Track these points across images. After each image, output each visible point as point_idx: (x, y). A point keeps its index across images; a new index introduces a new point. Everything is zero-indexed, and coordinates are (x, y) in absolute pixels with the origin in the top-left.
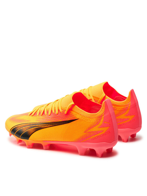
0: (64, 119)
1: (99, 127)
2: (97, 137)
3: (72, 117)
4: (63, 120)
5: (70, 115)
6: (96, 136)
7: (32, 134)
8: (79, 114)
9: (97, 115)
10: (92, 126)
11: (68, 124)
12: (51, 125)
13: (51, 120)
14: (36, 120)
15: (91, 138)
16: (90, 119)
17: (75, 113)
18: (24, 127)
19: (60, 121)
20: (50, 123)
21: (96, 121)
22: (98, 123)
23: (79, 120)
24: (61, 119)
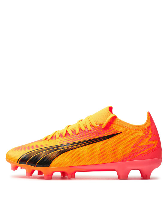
0: (101, 134)
1: (149, 141)
2: (149, 151)
3: (112, 131)
4: (100, 136)
5: (110, 129)
6: (147, 151)
7: (55, 158)
8: (121, 126)
9: (144, 127)
10: (140, 139)
11: (108, 140)
12: (83, 144)
13: (81, 139)
14: (57, 142)
15: (142, 153)
16: (137, 132)
17: (116, 126)
18: (40, 153)
19: (96, 137)
20: (81, 143)
21: (144, 133)
22: (146, 136)
23: (123, 133)
24: (97, 136)
